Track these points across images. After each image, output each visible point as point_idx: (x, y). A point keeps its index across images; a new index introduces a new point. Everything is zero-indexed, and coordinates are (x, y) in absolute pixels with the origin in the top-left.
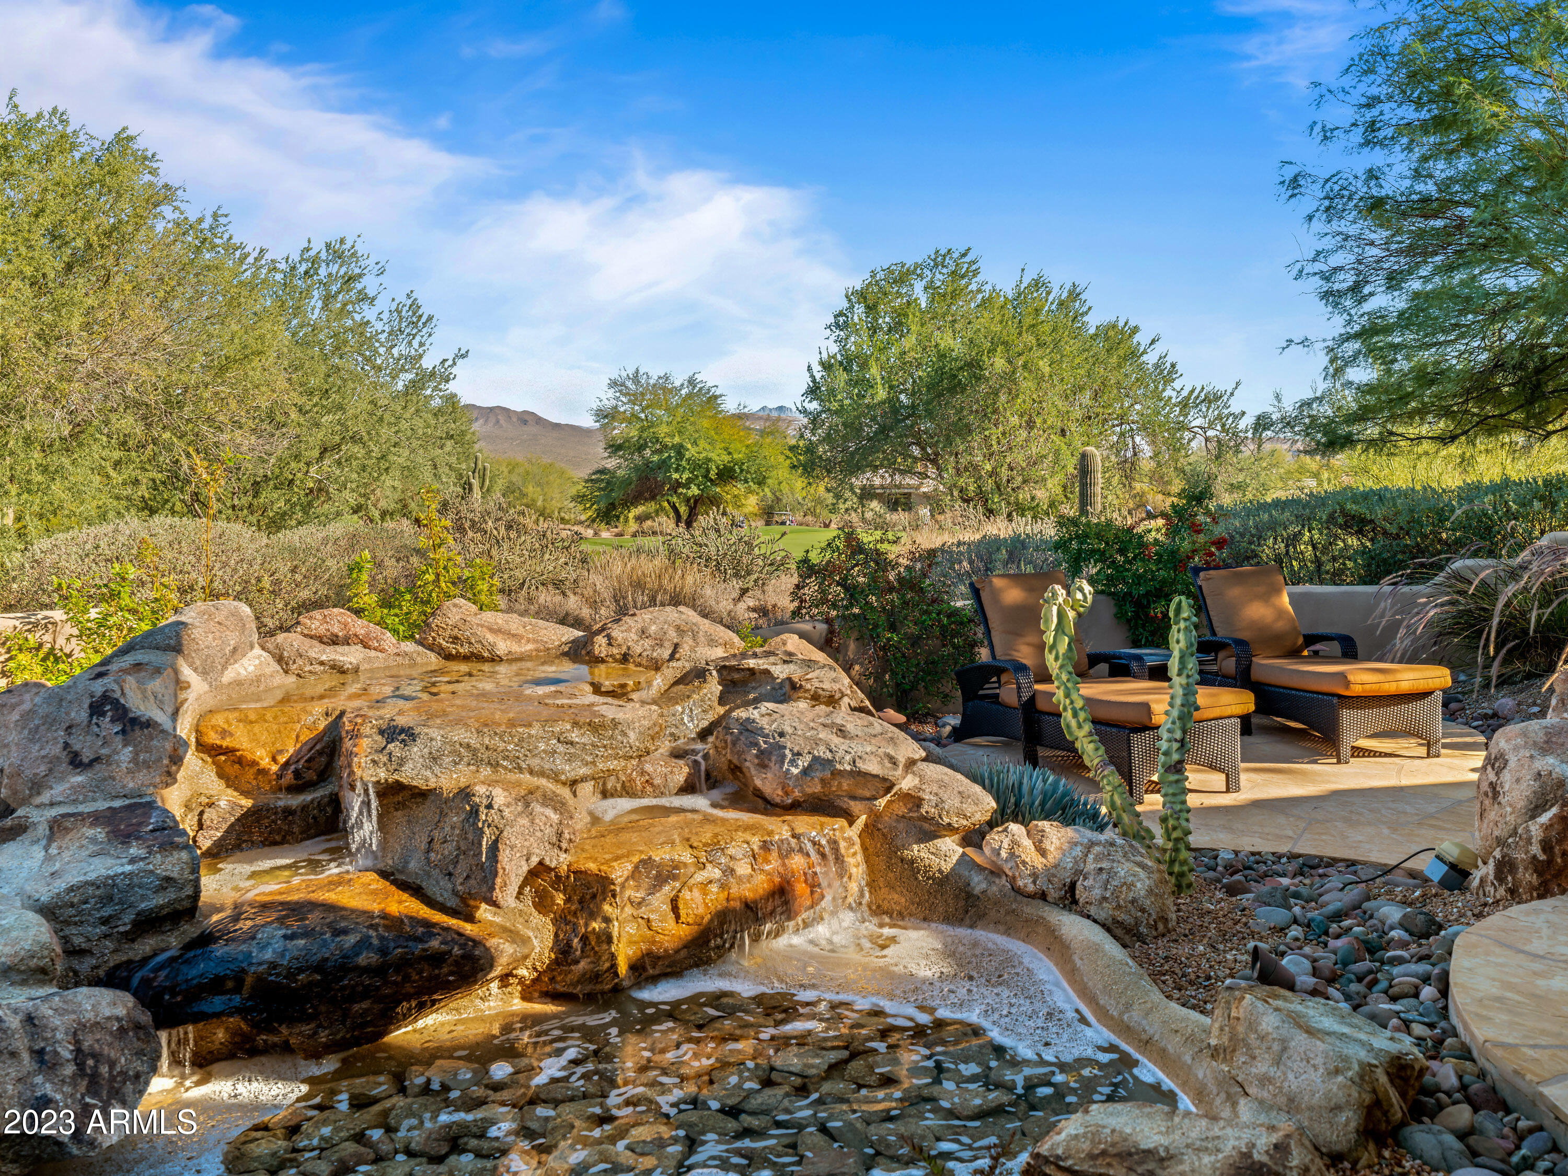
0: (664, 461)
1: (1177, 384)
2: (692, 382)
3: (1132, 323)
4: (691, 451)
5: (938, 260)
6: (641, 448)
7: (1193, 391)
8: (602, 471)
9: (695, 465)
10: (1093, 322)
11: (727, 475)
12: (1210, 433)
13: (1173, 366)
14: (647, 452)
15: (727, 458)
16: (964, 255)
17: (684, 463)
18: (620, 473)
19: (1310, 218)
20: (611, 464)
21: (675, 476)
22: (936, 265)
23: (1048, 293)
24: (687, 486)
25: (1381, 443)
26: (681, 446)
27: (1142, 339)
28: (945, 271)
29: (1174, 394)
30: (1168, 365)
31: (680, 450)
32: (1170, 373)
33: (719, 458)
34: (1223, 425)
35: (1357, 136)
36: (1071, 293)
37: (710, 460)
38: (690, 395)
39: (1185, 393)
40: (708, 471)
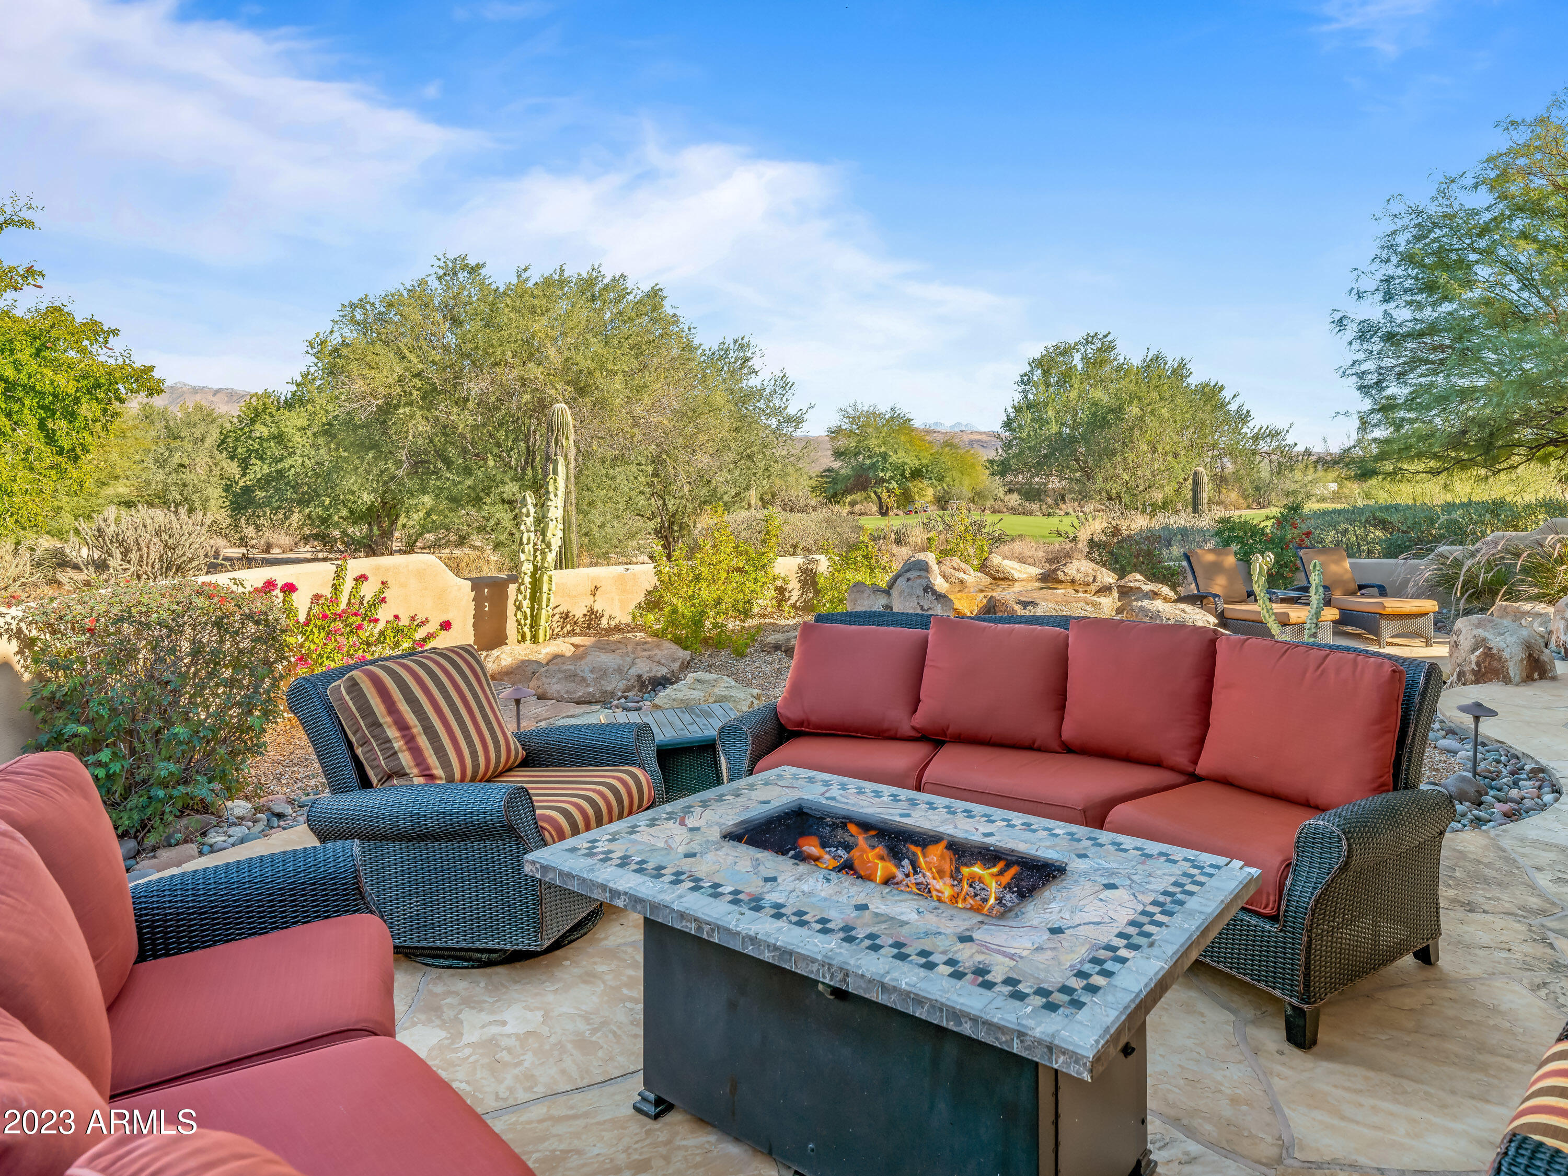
0: (873, 464)
1: (1251, 425)
2: (894, 411)
3: (1220, 384)
4: (893, 458)
5: (1089, 340)
6: (856, 455)
7: (1261, 428)
8: (829, 470)
9: (895, 467)
10: (1193, 381)
11: (917, 474)
12: (1273, 457)
13: (1248, 412)
14: (861, 458)
15: (917, 463)
16: (1105, 336)
17: (887, 465)
18: (843, 471)
19: (1351, 343)
20: (836, 465)
21: (882, 474)
22: (1087, 343)
23: (1165, 364)
24: (889, 482)
25: (1393, 475)
26: (886, 453)
27: (1227, 394)
28: (1093, 346)
29: (1249, 431)
30: (1244, 412)
31: (885, 456)
32: (1246, 416)
33: (912, 462)
34: (1282, 452)
35: (1379, 296)
36: (1179, 364)
37: (906, 464)
38: (892, 418)
39: (1256, 430)
40: (904, 471)
